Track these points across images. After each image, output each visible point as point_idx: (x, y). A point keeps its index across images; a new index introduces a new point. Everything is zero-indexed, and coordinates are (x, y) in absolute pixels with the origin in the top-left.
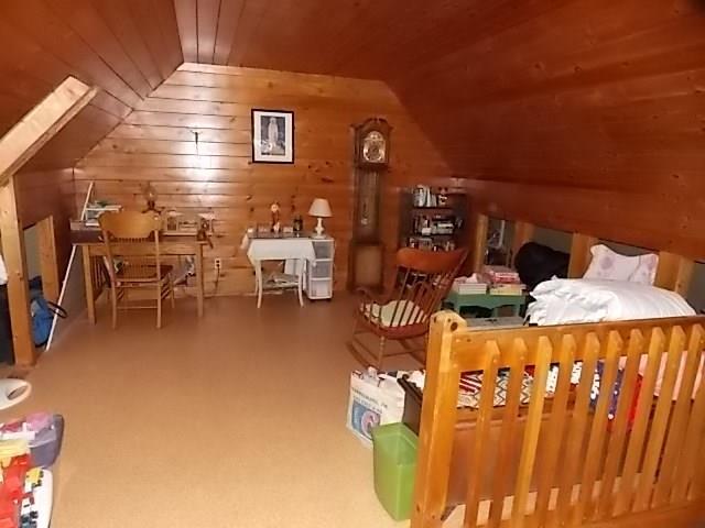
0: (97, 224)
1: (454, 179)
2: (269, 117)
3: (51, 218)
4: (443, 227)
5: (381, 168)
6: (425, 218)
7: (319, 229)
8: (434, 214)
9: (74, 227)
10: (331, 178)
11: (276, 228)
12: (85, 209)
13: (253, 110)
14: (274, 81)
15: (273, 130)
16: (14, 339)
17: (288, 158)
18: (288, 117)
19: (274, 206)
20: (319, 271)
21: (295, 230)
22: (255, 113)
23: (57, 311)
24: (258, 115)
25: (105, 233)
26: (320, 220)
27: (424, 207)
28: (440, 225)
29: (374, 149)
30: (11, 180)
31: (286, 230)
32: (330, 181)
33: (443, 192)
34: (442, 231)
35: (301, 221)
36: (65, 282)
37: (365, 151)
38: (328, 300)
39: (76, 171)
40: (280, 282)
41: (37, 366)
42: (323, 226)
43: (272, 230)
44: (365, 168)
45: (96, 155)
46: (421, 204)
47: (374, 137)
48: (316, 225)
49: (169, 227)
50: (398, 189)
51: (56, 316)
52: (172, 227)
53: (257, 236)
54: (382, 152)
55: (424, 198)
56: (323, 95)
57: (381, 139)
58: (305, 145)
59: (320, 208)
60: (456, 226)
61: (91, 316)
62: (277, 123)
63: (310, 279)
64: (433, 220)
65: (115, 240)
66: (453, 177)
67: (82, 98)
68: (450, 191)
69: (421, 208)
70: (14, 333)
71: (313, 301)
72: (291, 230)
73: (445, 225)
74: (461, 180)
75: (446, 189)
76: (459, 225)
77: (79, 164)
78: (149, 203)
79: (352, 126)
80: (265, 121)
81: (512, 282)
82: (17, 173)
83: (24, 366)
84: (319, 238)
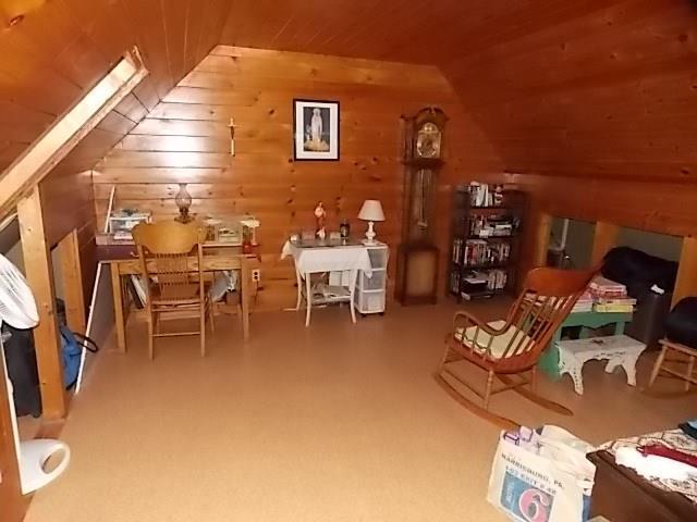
0: (131, 237)
1: (507, 175)
2: (312, 108)
3: (75, 231)
4: (502, 228)
5: (435, 165)
6: (479, 218)
7: (371, 234)
8: (490, 214)
9: (101, 241)
10: (378, 177)
11: (322, 234)
12: (109, 219)
13: (295, 100)
14: (317, 68)
15: (317, 123)
16: (42, 386)
17: (333, 154)
18: (333, 108)
19: (318, 209)
20: (372, 282)
21: (342, 236)
22: (297, 103)
23: (86, 343)
24: (300, 106)
25: (139, 248)
26: (371, 224)
27: (482, 207)
28: (498, 227)
29: (429, 142)
30: (36, 189)
31: (332, 236)
32: (377, 180)
33: (498, 189)
34: (500, 233)
35: (347, 226)
36: (92, 308)
37: (419, 145)
38: (381, 314)
39: (95, 173)
40: (329, 297)
41: (69, 417)
42: (374, 230)
43: (317, 236)
44: (416, 164)
45: (116, 155)
46: (478, 203)
47: (428, 129)
48: (367, 230)
49: (207, 238)
50: (448, 187)
51: (84, 349)
52: (211, 237)
53: (302, 245)
54: (437, 145)
55: (482, 197)
56: (370, 82)
57: (436, 131)
58: (351, 139)
59: (372, 211)
60: (513, 226)
61: (122, 344)
62: (321, 114)
63: (362, 291)
64: (489, 220)
65: (151, 255)
66: (506, 172)
67: (125, 84)
68: (505, 187)
69: (478, 207)
70: (42, 379)
71: (364, 315)
72: (338, 236)
73: (502, 226)
74: (515, 175)
75: (502, 186)
76: (517, 224)
77: (98, 165)
78: (181, 210)
79: (402, 117)
80: (308, 113)
81: (619, 296)
82: (41, 181)
83: (54, 418)
84: (371, 244)
